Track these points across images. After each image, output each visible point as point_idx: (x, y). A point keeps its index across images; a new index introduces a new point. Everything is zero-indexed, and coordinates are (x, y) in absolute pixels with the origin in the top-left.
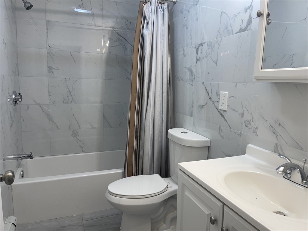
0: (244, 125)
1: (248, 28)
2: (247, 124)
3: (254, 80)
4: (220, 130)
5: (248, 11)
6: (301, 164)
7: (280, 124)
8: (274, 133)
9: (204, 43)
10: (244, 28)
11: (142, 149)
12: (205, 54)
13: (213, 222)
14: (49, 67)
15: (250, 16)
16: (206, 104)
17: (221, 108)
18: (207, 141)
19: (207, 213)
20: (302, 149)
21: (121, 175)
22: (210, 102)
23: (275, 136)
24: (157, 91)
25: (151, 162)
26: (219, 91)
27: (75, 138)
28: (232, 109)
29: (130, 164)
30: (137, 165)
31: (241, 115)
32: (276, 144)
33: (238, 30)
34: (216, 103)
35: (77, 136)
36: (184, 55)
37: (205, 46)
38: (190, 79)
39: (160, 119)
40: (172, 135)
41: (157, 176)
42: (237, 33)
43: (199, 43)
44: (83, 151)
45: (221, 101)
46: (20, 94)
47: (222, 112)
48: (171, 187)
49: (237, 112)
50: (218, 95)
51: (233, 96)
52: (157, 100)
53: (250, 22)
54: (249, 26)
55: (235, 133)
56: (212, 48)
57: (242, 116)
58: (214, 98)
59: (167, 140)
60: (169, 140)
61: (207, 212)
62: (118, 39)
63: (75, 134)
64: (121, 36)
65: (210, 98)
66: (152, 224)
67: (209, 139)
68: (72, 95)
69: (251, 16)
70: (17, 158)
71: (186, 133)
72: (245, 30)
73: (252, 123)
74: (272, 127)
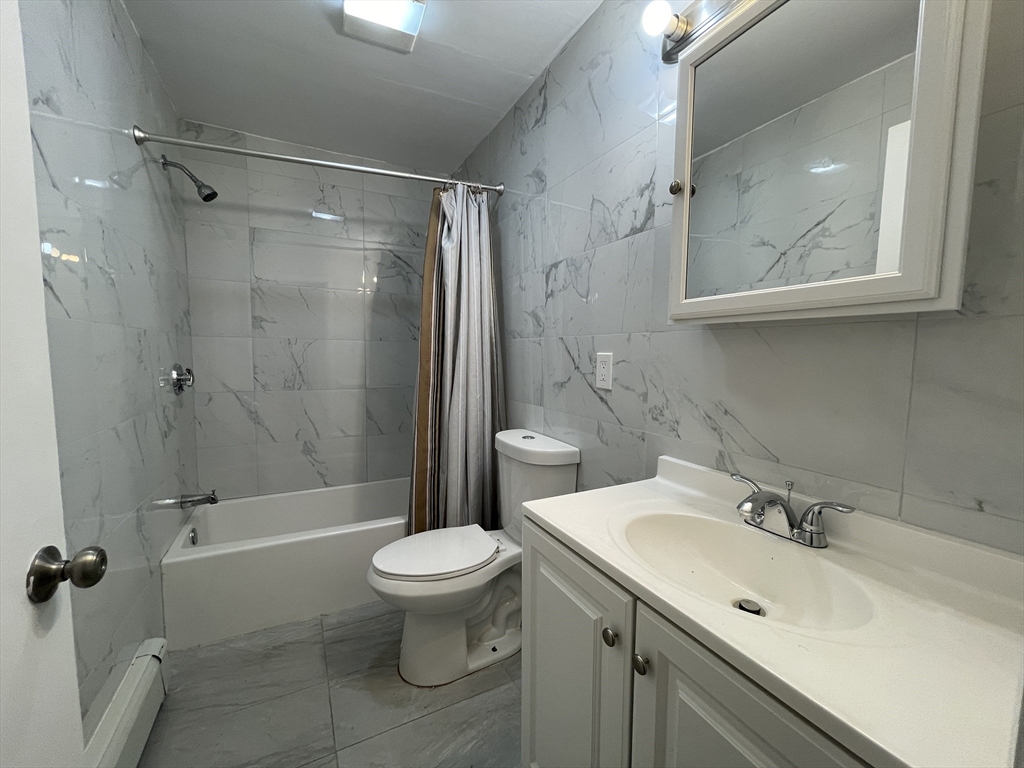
0: (649, 417)
1: (648, 225)
2: (657, 414)
3: (670, 322)
4: (600, 431)
5: (647, 193)
6: (783, 493)
7: (726, 411)
8: (715, 429)
9: (561, 262)
10: (639, 226)
11: (444, 473)
12: (563, 282)
13: (612, 640)
14: (254, 318)
15: (650, 202)
16: (569, 379)
17: (599, 384)
18: (573, 454)
19: (594, 617)
20: (778, 461)
21: (403, 530)
22: (576, 375)
23: (717, 436)
24: (471, 357)
25: (462, 500)
26: (594, 351)
27: (309, 457)
28: (622, 386)
29: (421, 506)
30: (435, 508)
31: (642, 398)
32: (720, 453)
33: (628, 231)
34: (588, 377)
35: (314, 455)
36: (521, 287)
37: (562, 266)
38: (535, 333)
39: (480, 413)
40: (505, 445)
41: (477, 527)
42: (626, 236)
43: (550, 262)
44: (325, 483)
45: (600, 371)
46: (189, 371)
47: (602, 394)
48: (505, 550)
49: (634, 391)
50: (592, 360)
51: (624, 361)
52: (471, 375)
53: (650, 212)
54: (649, 222)
55: (631, 433)
56: (577, 269)
57: (645, 400)
58: (585, 367)
59: (494, 453)
60: (499, 455)
61: (593, 614)
62: (394, 263)
63: (308, 450)
64: (399, 258)
65: (577, 368)
66: (469, 628)
67: (577, 449)
68: (303, 372)
69: (653, 202)
70: (182, 505)
71: (532, 438)
72: (641, 230)
73: (666, 412)
74: (710, 418)
